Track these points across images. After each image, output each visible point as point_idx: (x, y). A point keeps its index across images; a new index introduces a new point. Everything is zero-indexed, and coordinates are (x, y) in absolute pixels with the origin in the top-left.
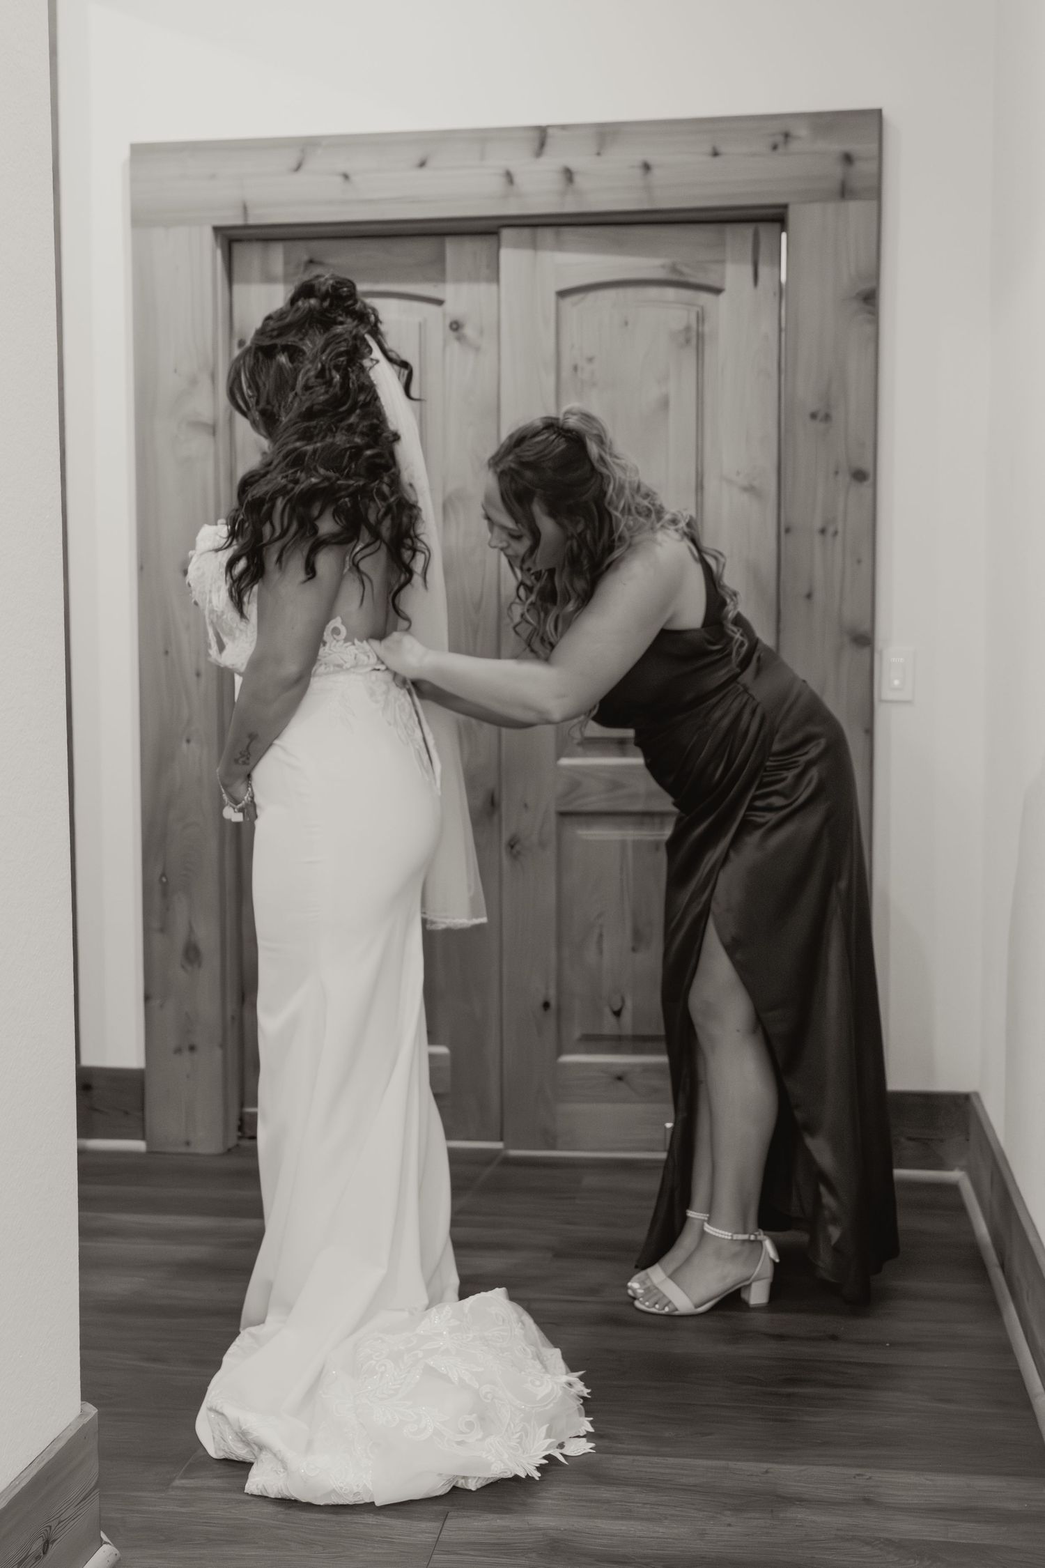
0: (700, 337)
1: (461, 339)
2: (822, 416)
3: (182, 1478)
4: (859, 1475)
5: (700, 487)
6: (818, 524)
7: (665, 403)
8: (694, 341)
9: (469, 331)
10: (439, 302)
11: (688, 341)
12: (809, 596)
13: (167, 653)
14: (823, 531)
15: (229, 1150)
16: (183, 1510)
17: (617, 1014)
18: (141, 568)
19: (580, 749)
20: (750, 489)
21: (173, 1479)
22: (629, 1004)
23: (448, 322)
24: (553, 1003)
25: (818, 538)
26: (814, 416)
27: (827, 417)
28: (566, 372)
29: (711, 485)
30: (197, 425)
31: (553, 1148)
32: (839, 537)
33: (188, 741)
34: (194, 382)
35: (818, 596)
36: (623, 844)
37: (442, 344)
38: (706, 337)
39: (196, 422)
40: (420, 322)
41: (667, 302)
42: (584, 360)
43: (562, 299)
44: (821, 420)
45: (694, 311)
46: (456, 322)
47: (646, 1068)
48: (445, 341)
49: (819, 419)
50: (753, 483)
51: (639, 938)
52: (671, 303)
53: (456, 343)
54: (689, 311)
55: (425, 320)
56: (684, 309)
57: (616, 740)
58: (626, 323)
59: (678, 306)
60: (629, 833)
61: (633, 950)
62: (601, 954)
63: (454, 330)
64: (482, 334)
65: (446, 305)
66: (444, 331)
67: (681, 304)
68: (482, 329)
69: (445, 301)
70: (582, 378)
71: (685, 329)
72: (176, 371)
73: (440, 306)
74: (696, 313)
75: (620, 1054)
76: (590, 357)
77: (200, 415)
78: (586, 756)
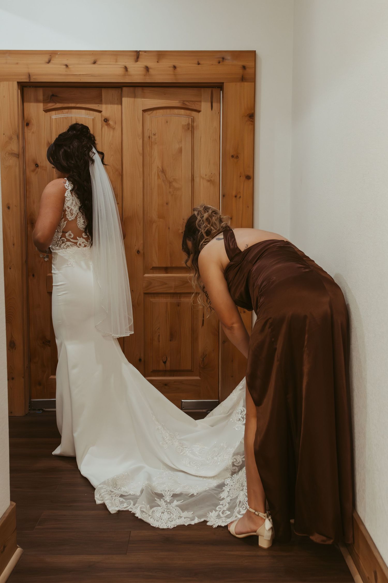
0: (193, 127)
1: (108, 125)
5: (193, 180)
6: (234, 194)
7: (180, 150)
8: (191, 129)
9: (111, 122)
10: (100, 112)
11: (188, 129)
14: (236, 196)
15: (26, 414)
17: (165, 363)
19: (151, 271)
20: (210, 181)
22: (169, 359)
23: (103, 119)
24: (143, 360)
25: (234, 199)
26: (233, 156)
27: (237, 157)
28: (146, 139)
29: (197, 180)
32: (241, 199)
33: (10, 269)
34: (11, 138)
35: (234, 219)
36: (167, 303)
37: (101, 127)
38: (195, 127)
39: (12, 153)
40: (93, 119)
41: (181, 115)
42: (152, 134)
43: (144, 112)
44: (235, 158)
45: (190, 118)
46: (106, 119)
47: (175, 381)
48: (102, 125)
49: (234, 158)
50: (211, 179)
51: (172, 336)
52: (183, 115)
53: (106, 127)
54: (189, 118)
55: (95, 118)
56: (187, 117)
57: (164, 268)
58: (167, 122)
59: (185, 116)
60: (169, 300)
61: (170, 340)
62: (159, 342)
63: (105, 122)
64: (115, 123)
65: (102, 112)
66: (102, 121)
67: (186, 116)
68: (115, 121)
69: (102, 111)
70: (151, 141)
71: (188, 124)
72: (4, 134)
73: (100, 113)
74: (191, 119)
75: (166, 376)
76: (154, 133)
77: (14, 151)
78: (153, 273)
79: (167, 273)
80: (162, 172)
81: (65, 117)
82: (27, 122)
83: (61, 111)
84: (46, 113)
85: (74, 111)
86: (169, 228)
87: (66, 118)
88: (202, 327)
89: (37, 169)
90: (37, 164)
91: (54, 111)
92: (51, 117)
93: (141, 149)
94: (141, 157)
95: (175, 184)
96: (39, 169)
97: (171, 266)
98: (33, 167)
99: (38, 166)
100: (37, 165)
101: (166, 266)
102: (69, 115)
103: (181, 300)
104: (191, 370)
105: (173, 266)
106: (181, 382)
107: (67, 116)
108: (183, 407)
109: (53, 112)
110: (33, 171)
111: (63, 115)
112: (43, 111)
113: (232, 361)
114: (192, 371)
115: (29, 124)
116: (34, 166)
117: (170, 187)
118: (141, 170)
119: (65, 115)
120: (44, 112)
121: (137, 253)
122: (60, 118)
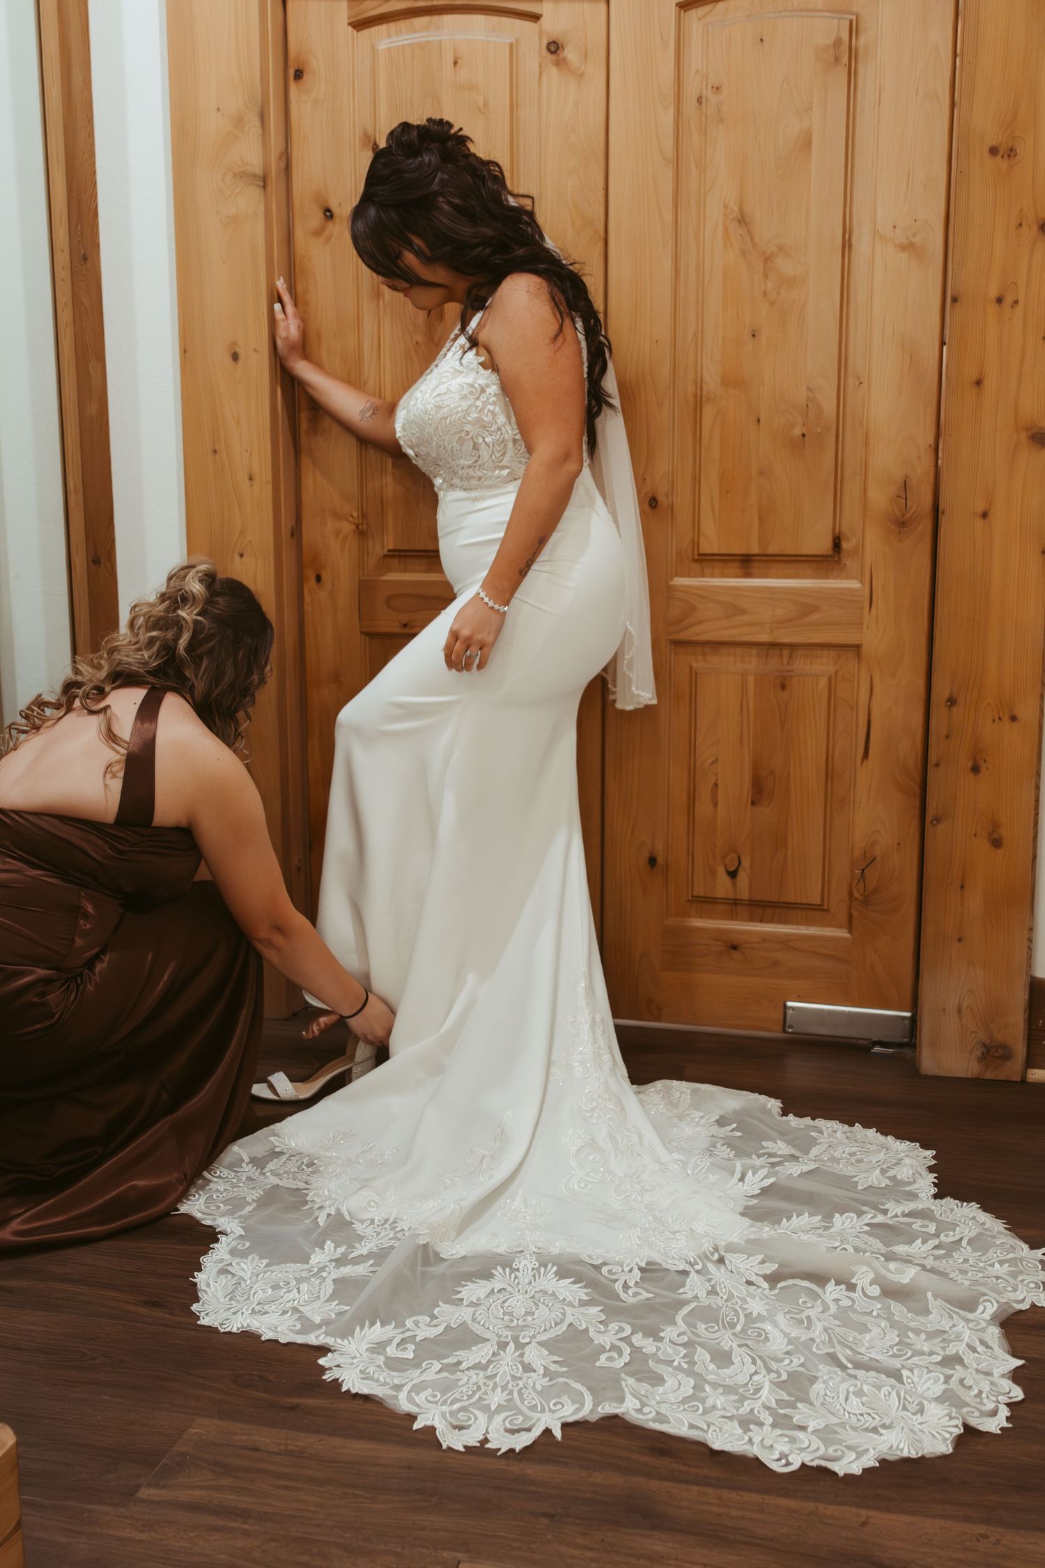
0: (853, 53)
1: (561, 63)
2: (1004, 152)
3: (150, 1485)
4: (983, 1536)
5: (847, 245)
6: (993, 293)
7: (806, 142)
8: (845, 60)
9: (570, 54)
10: (535, 17)
11: (837, 60)
12: (978, 383)
13: (215, 451)
14: (999, 300)
15: (295, 1015)
16: (143, 1537)
17: (733, 875)
18: (184, 351)
19: (696, 567)
20: (909, 247)
21: (138, 1487)
22: (746, 863)
23: (545, 42)
24: (660, 860)
25: (992, 308)
26: (993, 151)
27: (1011, 153)
28: (689, 107)
29: (862, 243)
30: (243, 176)
31: (658, 1019)
32: (1020, 307)
33: (241, 555)
34: (239, 122)
35: (990, 383)
36: (744, 675)
37: (537, 70)
38: (861, 53)
39: (243, 172)
40: (511, 45)
41: (813, 10)
42: (710, 89)
43: (685, 11)
44: (1002, 157)
45: (846, 19)
46: (554, 42)
47: (765, 938)
48: (540, 67)
49: (1000, 155)
50: (913, 240)
51: (759, 791)
52: (819, 11)
53: (554, 71)
54: (839, 19)
55: (517, 40)
56: (833, 18)
57: (739, 558)
58: (762, 40)
59: (827, 14)
60: (752, 663)
61: (753, 803)
62: (716, 805)
63: (552, 53)
64: (586, 57)
65: (543, 20)
66: (540, 53)
67: (828, 11)
68: (586, 48)
69: (542, 15)
70: (706, 115)
71: (837, 43)
72: (219, 110)
73: (536, 22)
74: (847, 23)
75: (737, 920)
76: (717, 84)
77: (248, 164)
78: (703, 576)
79: (748, 575)
80: (739, 221)
81: (418, 43)
82: (296, 68)
83: (407, 21)
84: (360, 33)
85: (448, 19)
86: (759, 420)
87: (423, 46)
88: (862, 762)
89: (330, 225)
90: (328, 210)
91: (384, 23)
92: (373, 48)
93: (669, 144)
94: (669, 174)
95: (784, 265)
96: (337, 227)
97: (761, 553)
98: (316, 218)
99: (332, 217)
100: (328, 214)
101: (744, 551)
102: (432, 37)
103: (795, 667)
104: (822, 905)
105: (771, 551)
106: (785, 943)
107: (425, 39)
108: (788, 1023)
109: (382, 29)
110: (318, 233)
111: (414, 35)
112: (349, 24)
113: (962, 887)
114: (825, 907)
115: (305, 75)
116: (320, 215)
117: (766, 276)
118: (669, 218)
119: (417, 35)
120: (350, 28)
121: (650, 505)
122: (404, 45)
